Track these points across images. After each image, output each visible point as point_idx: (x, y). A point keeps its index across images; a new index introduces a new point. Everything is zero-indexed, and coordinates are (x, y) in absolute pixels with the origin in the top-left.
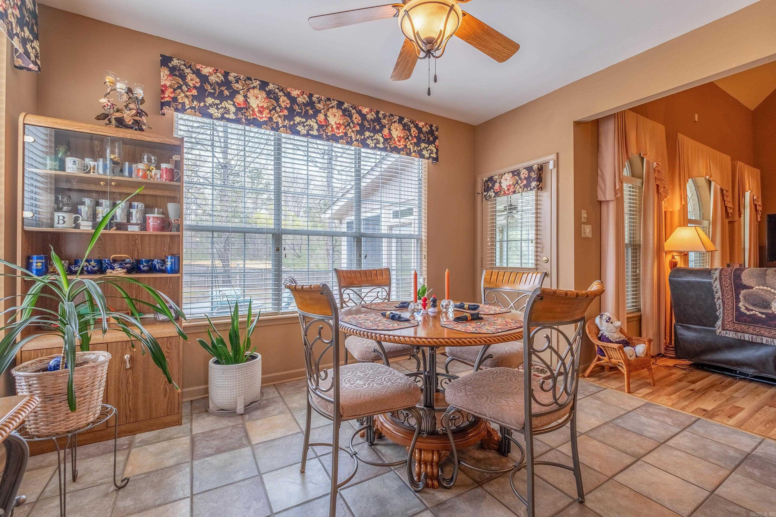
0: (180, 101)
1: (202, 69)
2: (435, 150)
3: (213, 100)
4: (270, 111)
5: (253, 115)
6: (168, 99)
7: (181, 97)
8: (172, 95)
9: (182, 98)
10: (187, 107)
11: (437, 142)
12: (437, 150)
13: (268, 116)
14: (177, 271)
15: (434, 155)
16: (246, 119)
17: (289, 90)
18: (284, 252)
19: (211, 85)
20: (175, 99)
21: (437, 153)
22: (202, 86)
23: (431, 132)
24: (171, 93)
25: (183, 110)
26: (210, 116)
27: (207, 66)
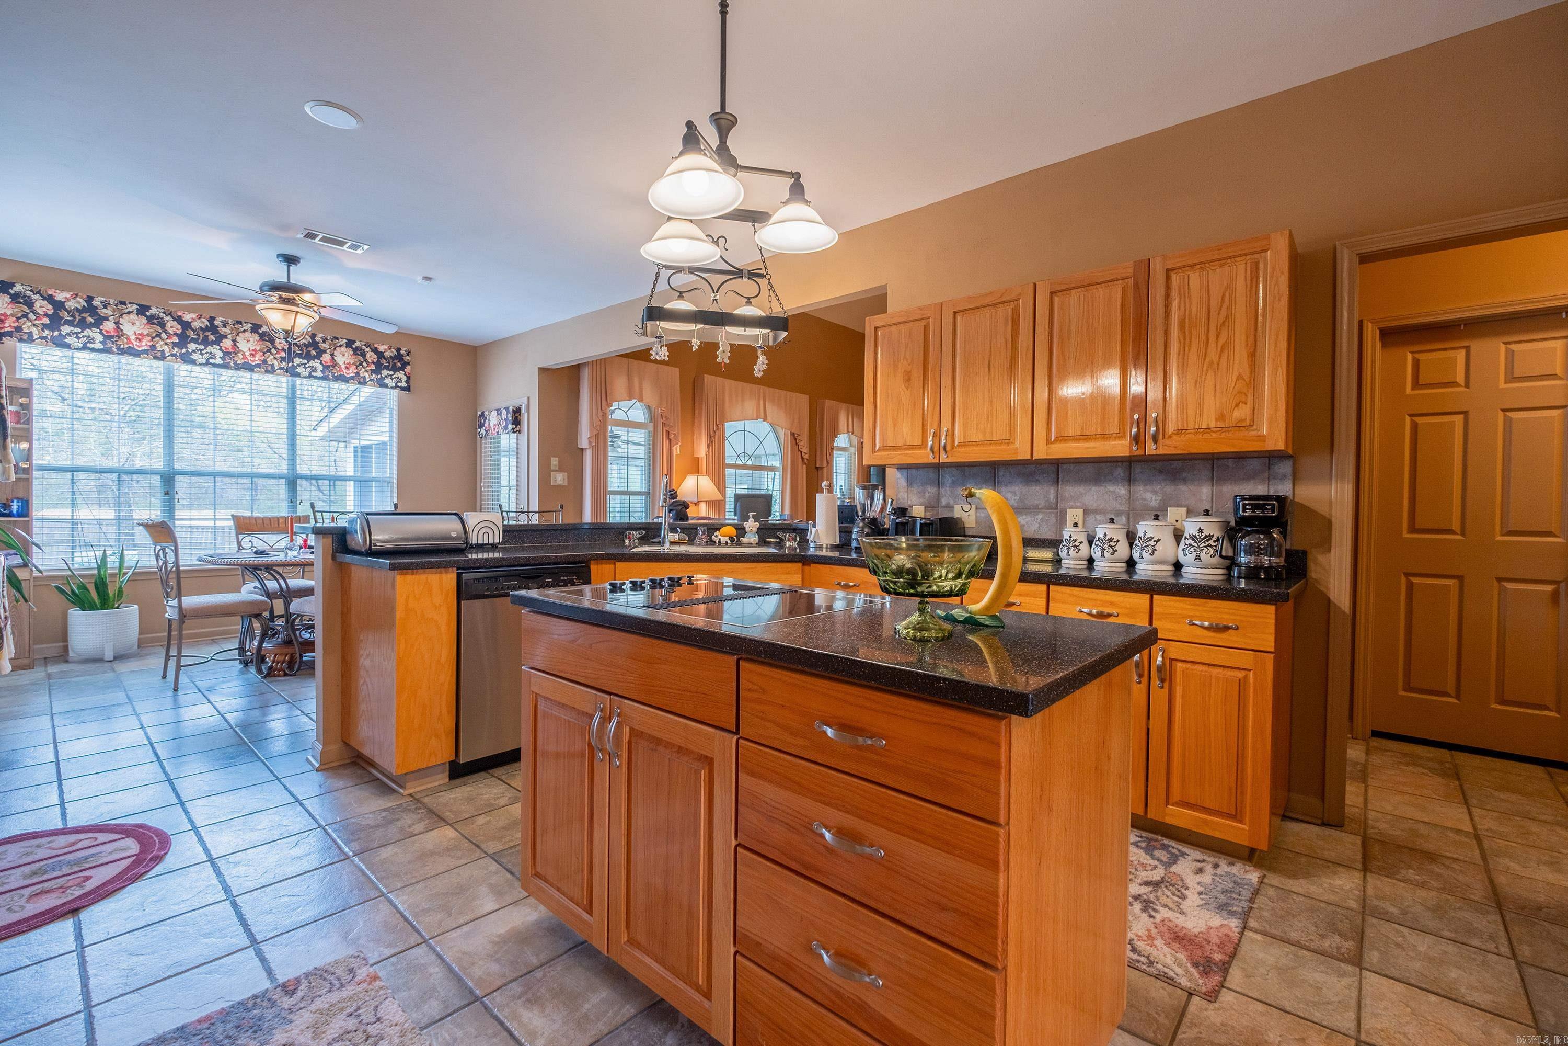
0: (26, 330)
1: (56, 295)
2: (405, 378)
3: (72, 328)
4: (153, 338)
5: (127, 343)
6: (9, 329)
7: (27, 327)
8: (15, 325)
9: (29, 327)
10: (35, 337)
11: (408, 368)
12: (409, 378)
13: (150, 344)
14: (27, 515)
15: (404, 385)
16: (118, 349)
17: (179, 314)
18: (177, 496)
19: (69, 312)
20: (18, 329)
21: (408, 382)
22: (56, 314)
23: (399, 357)
24: (14, 322)
25: (30, 339)
26: (68, 346)
27: (63, 291)
